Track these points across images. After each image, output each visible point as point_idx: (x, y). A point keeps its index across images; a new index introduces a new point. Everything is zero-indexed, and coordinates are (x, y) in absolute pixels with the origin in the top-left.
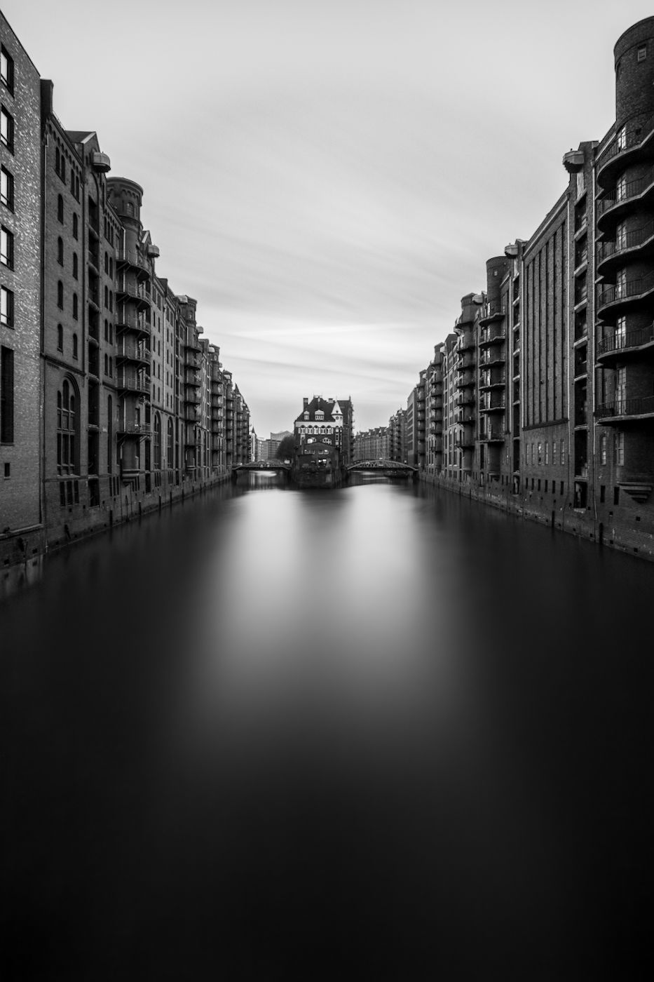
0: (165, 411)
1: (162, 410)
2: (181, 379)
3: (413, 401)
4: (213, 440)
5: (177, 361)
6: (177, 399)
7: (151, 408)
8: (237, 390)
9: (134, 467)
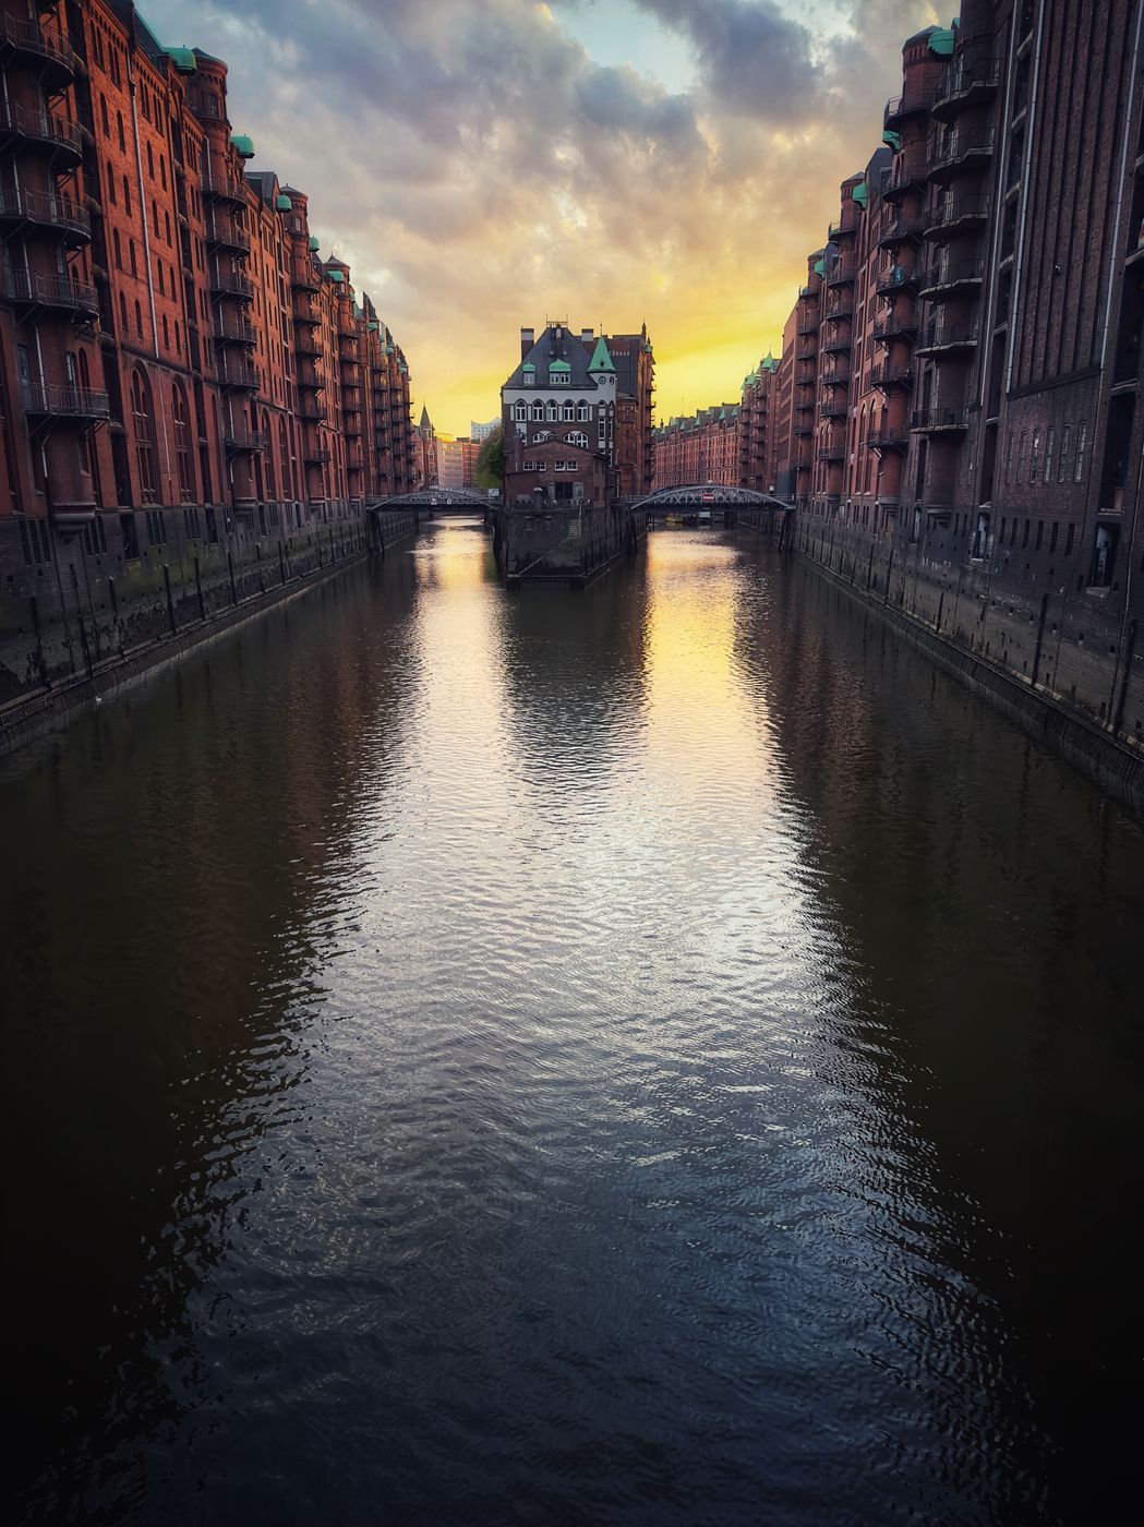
0: (160, 362)
1: (151, 358)
2: (200, 277)
3: (793, 335)
4: (306, 435)
5: (185, 232)
6: (193, 332)
7: (119, 352)
8: (369, 309)
9: (79, 495)
